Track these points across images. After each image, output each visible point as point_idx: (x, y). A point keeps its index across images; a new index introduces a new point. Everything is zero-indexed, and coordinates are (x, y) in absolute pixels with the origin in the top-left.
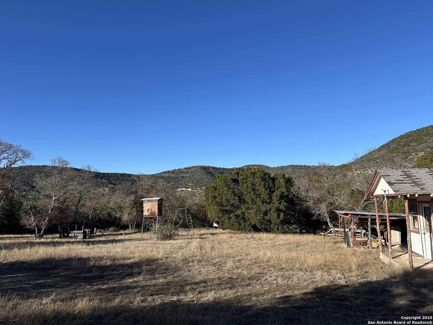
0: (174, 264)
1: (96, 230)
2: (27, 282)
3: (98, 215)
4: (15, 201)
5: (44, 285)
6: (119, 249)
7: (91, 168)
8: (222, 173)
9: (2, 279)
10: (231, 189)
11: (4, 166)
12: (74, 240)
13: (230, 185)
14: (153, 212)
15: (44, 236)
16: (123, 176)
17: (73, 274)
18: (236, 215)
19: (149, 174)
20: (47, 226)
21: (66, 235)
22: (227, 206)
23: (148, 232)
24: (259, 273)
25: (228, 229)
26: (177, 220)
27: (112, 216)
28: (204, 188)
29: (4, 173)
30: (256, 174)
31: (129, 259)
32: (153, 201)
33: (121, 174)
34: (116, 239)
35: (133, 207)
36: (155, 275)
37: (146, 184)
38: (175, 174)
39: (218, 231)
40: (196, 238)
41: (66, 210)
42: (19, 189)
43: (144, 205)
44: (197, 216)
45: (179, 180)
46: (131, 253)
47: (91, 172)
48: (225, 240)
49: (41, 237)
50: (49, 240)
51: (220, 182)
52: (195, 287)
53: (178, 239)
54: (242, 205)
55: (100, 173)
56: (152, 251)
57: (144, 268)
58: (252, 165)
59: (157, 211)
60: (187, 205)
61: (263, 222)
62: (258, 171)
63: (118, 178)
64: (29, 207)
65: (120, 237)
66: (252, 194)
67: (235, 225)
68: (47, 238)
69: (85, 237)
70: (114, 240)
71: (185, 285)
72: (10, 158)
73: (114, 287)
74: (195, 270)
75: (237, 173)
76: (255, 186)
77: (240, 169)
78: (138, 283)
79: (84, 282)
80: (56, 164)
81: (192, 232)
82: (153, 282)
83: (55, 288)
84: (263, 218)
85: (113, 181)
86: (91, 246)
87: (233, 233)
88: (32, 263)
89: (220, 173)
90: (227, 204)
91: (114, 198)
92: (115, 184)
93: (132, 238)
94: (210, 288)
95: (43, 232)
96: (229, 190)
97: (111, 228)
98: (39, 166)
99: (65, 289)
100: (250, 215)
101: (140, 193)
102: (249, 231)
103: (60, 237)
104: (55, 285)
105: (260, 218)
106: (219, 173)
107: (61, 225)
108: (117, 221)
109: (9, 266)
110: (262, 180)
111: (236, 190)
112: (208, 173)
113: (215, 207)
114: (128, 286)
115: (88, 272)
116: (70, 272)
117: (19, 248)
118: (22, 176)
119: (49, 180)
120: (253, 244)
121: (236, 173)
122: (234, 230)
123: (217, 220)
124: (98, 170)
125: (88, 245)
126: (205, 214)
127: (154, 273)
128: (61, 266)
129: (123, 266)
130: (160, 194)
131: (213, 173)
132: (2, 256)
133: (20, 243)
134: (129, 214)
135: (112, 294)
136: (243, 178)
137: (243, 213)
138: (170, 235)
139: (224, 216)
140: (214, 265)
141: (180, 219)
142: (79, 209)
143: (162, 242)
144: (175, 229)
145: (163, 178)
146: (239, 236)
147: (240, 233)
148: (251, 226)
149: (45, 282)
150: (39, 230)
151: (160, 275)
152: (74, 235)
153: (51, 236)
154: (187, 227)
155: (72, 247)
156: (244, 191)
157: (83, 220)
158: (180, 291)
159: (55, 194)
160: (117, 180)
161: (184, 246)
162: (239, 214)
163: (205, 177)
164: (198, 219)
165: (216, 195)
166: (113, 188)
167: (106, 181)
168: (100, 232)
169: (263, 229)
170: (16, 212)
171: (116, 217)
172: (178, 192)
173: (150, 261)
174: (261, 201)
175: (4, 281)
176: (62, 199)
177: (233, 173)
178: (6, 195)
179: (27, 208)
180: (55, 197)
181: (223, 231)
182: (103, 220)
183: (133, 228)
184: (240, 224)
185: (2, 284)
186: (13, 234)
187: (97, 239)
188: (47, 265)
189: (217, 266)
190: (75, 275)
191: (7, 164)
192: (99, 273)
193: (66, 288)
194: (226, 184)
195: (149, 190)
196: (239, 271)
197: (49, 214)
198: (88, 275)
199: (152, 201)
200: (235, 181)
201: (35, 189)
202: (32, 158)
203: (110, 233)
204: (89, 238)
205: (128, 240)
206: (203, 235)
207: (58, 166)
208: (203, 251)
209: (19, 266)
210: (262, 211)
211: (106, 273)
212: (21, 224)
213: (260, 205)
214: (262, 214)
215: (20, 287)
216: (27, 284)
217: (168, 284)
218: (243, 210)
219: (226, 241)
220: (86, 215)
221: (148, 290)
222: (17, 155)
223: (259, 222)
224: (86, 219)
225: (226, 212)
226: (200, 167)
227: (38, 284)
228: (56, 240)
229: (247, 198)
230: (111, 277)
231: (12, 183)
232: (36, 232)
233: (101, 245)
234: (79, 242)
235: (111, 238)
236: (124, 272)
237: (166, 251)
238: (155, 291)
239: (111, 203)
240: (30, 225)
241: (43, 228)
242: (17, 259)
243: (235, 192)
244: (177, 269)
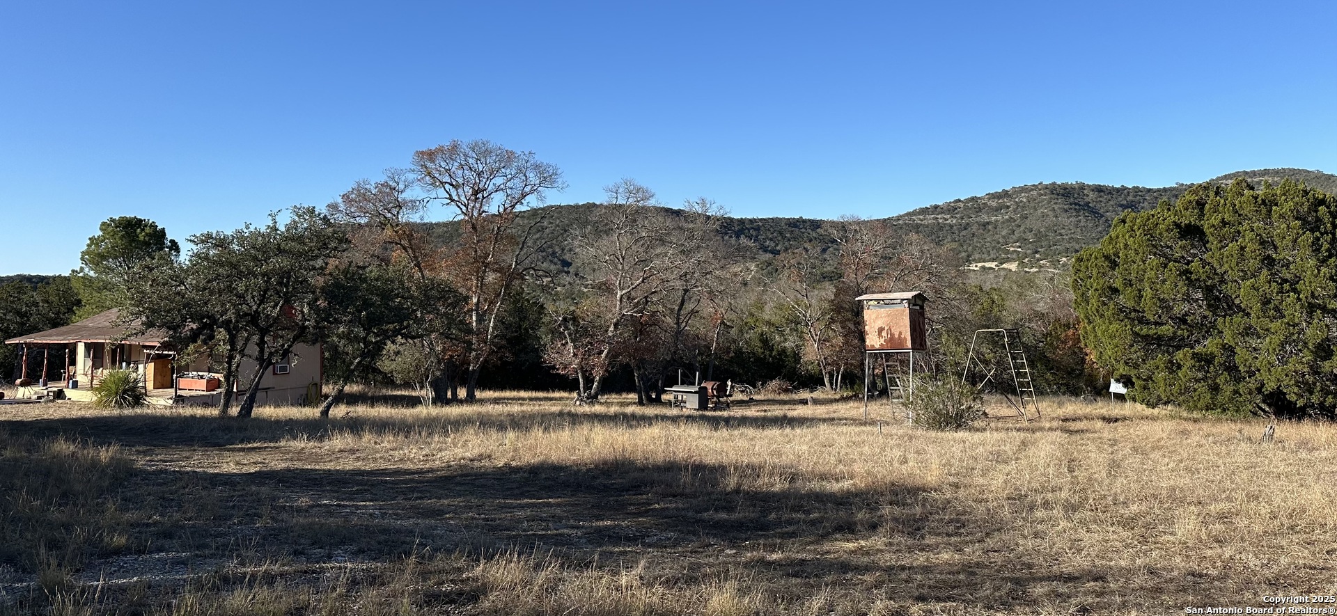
0: (981, 509)
1: (732, 387)
2: (572, 522)
3: (734, 341)
4: (528, 301)
5: (614, 533)
6: (805, 447)
7: (708, 206)
8: (1132, 206)
9: (513, 508)
10: (1175, 261)
11: (499, 210)
12: (674, 412)
13: (1170, 247)
14: (897, 336)
15: (599, 397)
16: (796, 227)
17: (683, 509)
18: (1197, 357)
19: (873, 219)
20: (606, 370)
21: (654, 397)
22: (1162, 324)
23: (885, 401)
24: (1311, 568)
25: (1166, 403)
26: (975, 368)
27: (773, 345)
28: (1064, 259)
29: (498, 228)
30: (1276, 205)
31: (837, 480)
32: (893, 302)
33: (788, 219)
34: (791, 414)
35: (833, 320)
36: (923, 537)
37: (868, 248)
38: (958, 216)
39: (1128, 409)
40: (1050, 429)
41: (651, 325)
42: (535, 270)
43: (868, 315)
44: (1045, 357)
45: (973, 235)
46: (840, 461)
47: (709, 217)
48: (1159, 440)
49: (592, 399)
50: (613, 410)
51: (1131, 236)
52: (1063, 589)
53: (985, 430)
54: (1220, 320)
55: (731, 220)
56: (905, 461)
57: (886, 510)
58: (1254, 174)
59: (907, 334)
60: (1008, 319)
61: (1314, 384)
62: (1284, 194)
63: (781, 233)
64: (561, 319)
65: (799, 411)
66: (1261, 277)
67: (1195, 390)
68: (607, 404)
69: (703, 405)
70: (785, 417)
71: (1027, 580)
72: (511, 188)
73: (803, 560)
74: (1058, 533)
75: (1197, 202)
76: (1275, 248)
77: (1206, 187)
78: (872, 558)
79: (715, 536)
80: (619, 197)
81: (1031, 408)
82: (921, 559)
83: (644, 544)
84: (1311, 367)
85: (768, 242)
86: (724, 433)
87: (1185, 419)
88: (579, 471)
89: (1124, 207)
90: (1160, 317)
91: (774, 292)
92: (775, 252)
93: (835, 415)
94: (1118, 599)
95: (598, 386)
96: (1166, 266)
97: (771, 380)
98: (576, 207)
99: (669, 550)
100: (1257, 358)
101: (850, 277)
102: (1255, 414)
103: (641, 403)
104: (643, 537)
105: (1299, 367)
106: (1121, 206)
107: (639, 369)
108: (789, 362)
109: (526, 475)
110: (1303, 224)
111: (1195, 265)
112: (1077, 207)
113: (1115, 326)
114: (843, 562)
115: (723, 508)
116: (676, 502)
117: (545, 429)
118: (538, 236)
119: (605, 242)
120: (1277, 460)
121: (1190, 202)
122: (1190, 409)
123: (1122, 369)
124: (728, 210)
125: (716, 429)
126: (1076, 350)
127: (919, 529)
128: (652, 484)
129: (822, 498)
130: (912, 279)
131: (1098, 206)
132: (507, 446)
133: (546, 415)
134: (823, 341)
135: (799, 580)
136: (1224, 223)
137: (1229, 350)
138: (957, 414)
139: (1152, 359)
140: (1128, 523)
141: (987, 363)
142: (684, 324)
143: (934, 435)
144: (972, 394)
145: (917, 228)
146: (1214, 430)
147: (1219, 420)
148: (1260, 396)
149: (617, 525)
150: (589, 381)
151: (939, 539)
152: (676, 397)
153: (615, 398)
154: (1014, 392)
155: (674, 431)
156: (1229, 268)
157: (695, 357)
158: (1013, 598)
159: (622, 281)
160: (780, 238)
161: (1010, 453)
162: (1212, 353)
163: (1067, 220)
164: (1049, 364)
165: (1118, 284)
166: (769, 264)
167: (751, 243)
168: (742, 392)
169: (1312, 406)
170: (531, 332)
171: (784, 350)
172: (972, 274)
173: (902, 493)
174: (1302, 307)
175: (518, 515)
176: (639, 296)
177: (1179, 204)
178: (507, 287)
179: (556, 321)
180: (622, 289)
181: (1149, 411)
182: (750, 358)
183: (836, 385)
184: (1215, 389)
185: (516, 522)
186: (526, 389)
187: (738, 412)
188: (616, 478)
189: (1136, 531)
190: (690, 514)
191: (504, 205)
192: (753, 512)
193: (670, 547)
194: (1153, 245)
195: (878, 267)
196: (1228, 552)
197: (609, 337)
198: (723, 516)
199: (891, 303)
200: (1191, 232)
201: (572, 270)
202: (560, 186)
203: (771, 396)
204: (714, 409)
205: (824, 420)
206: (1074, 420)
207: (625, 203)
208: (1081, 475)
209: (548, 476)
210: (1306, 343)
211: (773, 515)
212: (545, 362)
213: (1297, 321)
214: (1308, 353)
215: (556, 535)
216: (573, 527)
217: (969, 569)
218: (1228, 338)
219: (1163, 446)
220: (703, 343)
221: (907, 581)
222: (526, 180)
223: (1297, 382)
224: (703, 354)
225: (1159, 345)
226: (1046, 187)
227: (599, 530)
228: (630, 410)
229: (1243, 294)
230: (790, 529)
231: (519, 254)
232: (581, 385)
233: (750, 432)
234: (689, 418)
235: (777, 411)
236: (828, 519)
237: (951, 466)
238: (930, 587)
239: (767, 308)
240: (565, 368)
241: (598, 374)
242: (543, 457)
243: (1191, 273)
244: (992, 526)
